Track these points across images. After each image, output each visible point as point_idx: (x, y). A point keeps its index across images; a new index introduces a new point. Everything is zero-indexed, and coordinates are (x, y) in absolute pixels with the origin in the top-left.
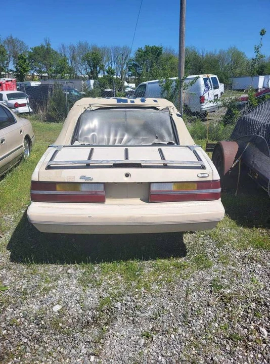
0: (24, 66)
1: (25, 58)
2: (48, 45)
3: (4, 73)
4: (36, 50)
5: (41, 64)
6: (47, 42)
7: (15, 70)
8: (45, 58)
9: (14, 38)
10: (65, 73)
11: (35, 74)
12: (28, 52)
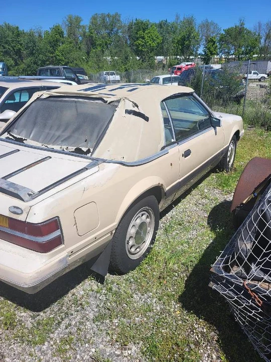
0: (212, 49)
1: (215, 40)
2: (242, 24)
3: (193, 57)
4: (228, 32)
5: (230, 46)
6: (242, 22)
7: (203, 54)
8: (236, 39)
9: (210, 21)
10: (254, 54)
11: (223, 57)
12: (220, 34)
